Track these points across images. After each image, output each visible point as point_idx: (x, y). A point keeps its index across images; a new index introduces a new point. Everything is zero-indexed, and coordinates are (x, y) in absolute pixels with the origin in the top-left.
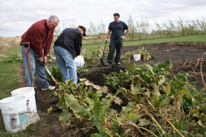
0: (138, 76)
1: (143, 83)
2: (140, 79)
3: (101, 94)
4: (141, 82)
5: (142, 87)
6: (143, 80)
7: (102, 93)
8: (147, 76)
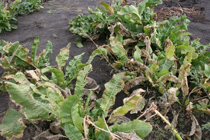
0: (119, 23)
1: (127, 33)
2: (123, 28)
3: (67, 56)
4: (124, 31)
5: (125, 38)
6: (127, 28)
7: (68, 54)
8: (130, 22)
